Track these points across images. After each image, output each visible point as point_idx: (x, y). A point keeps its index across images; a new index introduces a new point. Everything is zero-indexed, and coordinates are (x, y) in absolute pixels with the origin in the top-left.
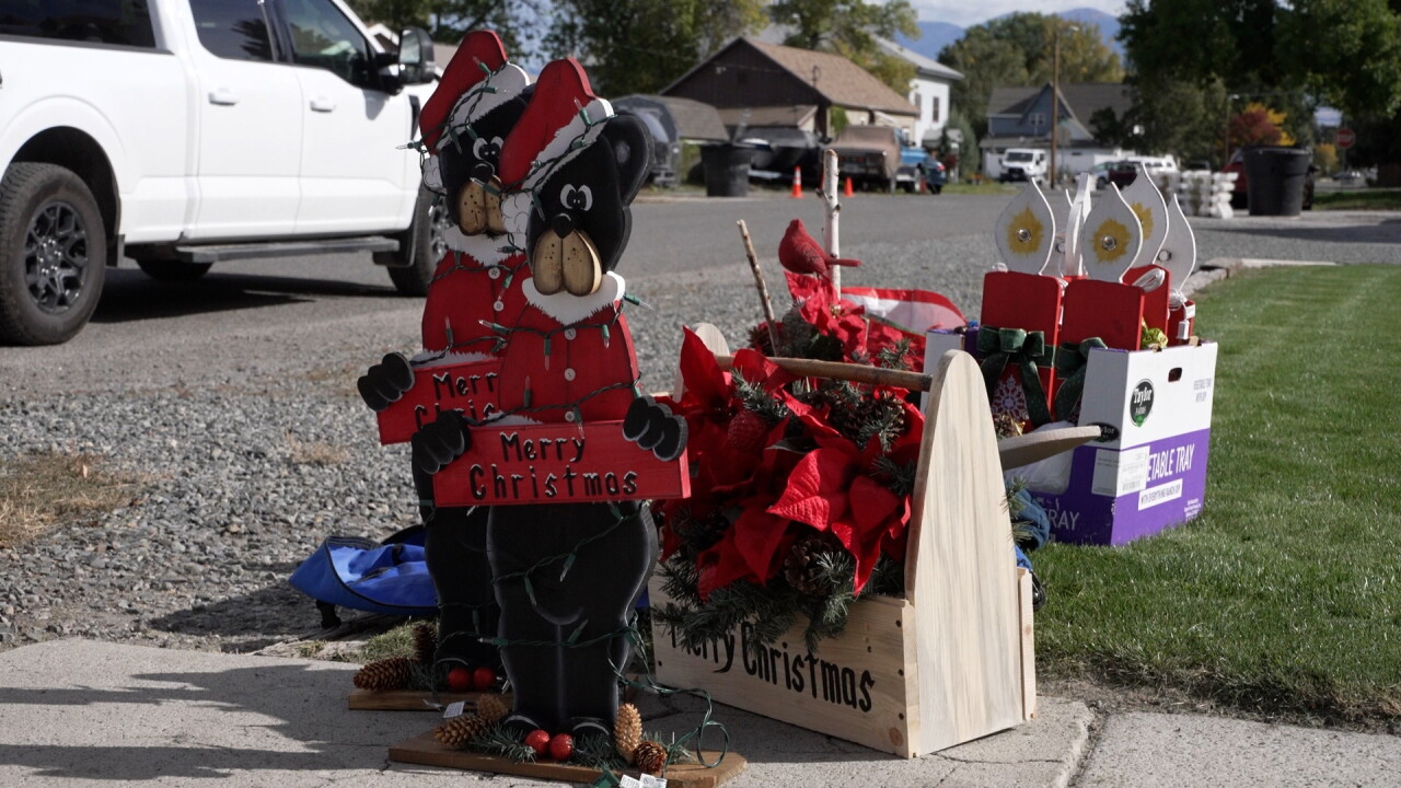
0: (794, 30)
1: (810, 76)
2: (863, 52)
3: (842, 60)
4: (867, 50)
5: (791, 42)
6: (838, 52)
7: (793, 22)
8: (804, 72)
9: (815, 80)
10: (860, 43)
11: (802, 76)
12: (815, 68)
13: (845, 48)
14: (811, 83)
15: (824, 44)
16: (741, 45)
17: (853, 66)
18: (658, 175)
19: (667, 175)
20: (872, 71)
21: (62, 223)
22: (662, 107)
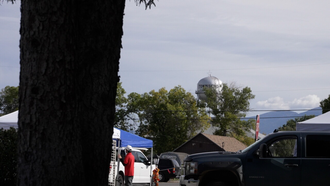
0: (218, 128)
1: (222, 145)
2: (240, 136)
3: (233, 138)
4: (242, 135)
5: (217, 133)
6: (232, 136)
7: (218, 126)
8: (220, 144)
9: (223, 146)
10: (239, 133)
11: (219, 145)
12: (223, 142)
13: (234, 135)
14: (222, 147)
15: (228, 133)
16: (200, 135)
17: (237, 141)
18: (177, 175)
19: (179, 176)
20: (243, 142)
21: (120, 181)
22: (176, 155)
